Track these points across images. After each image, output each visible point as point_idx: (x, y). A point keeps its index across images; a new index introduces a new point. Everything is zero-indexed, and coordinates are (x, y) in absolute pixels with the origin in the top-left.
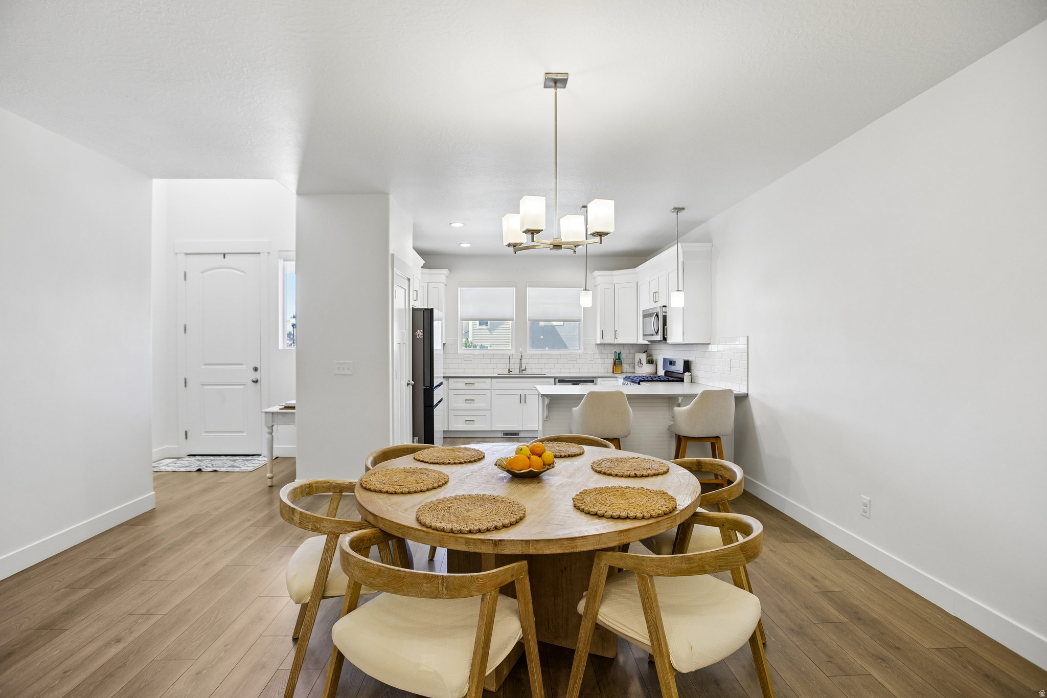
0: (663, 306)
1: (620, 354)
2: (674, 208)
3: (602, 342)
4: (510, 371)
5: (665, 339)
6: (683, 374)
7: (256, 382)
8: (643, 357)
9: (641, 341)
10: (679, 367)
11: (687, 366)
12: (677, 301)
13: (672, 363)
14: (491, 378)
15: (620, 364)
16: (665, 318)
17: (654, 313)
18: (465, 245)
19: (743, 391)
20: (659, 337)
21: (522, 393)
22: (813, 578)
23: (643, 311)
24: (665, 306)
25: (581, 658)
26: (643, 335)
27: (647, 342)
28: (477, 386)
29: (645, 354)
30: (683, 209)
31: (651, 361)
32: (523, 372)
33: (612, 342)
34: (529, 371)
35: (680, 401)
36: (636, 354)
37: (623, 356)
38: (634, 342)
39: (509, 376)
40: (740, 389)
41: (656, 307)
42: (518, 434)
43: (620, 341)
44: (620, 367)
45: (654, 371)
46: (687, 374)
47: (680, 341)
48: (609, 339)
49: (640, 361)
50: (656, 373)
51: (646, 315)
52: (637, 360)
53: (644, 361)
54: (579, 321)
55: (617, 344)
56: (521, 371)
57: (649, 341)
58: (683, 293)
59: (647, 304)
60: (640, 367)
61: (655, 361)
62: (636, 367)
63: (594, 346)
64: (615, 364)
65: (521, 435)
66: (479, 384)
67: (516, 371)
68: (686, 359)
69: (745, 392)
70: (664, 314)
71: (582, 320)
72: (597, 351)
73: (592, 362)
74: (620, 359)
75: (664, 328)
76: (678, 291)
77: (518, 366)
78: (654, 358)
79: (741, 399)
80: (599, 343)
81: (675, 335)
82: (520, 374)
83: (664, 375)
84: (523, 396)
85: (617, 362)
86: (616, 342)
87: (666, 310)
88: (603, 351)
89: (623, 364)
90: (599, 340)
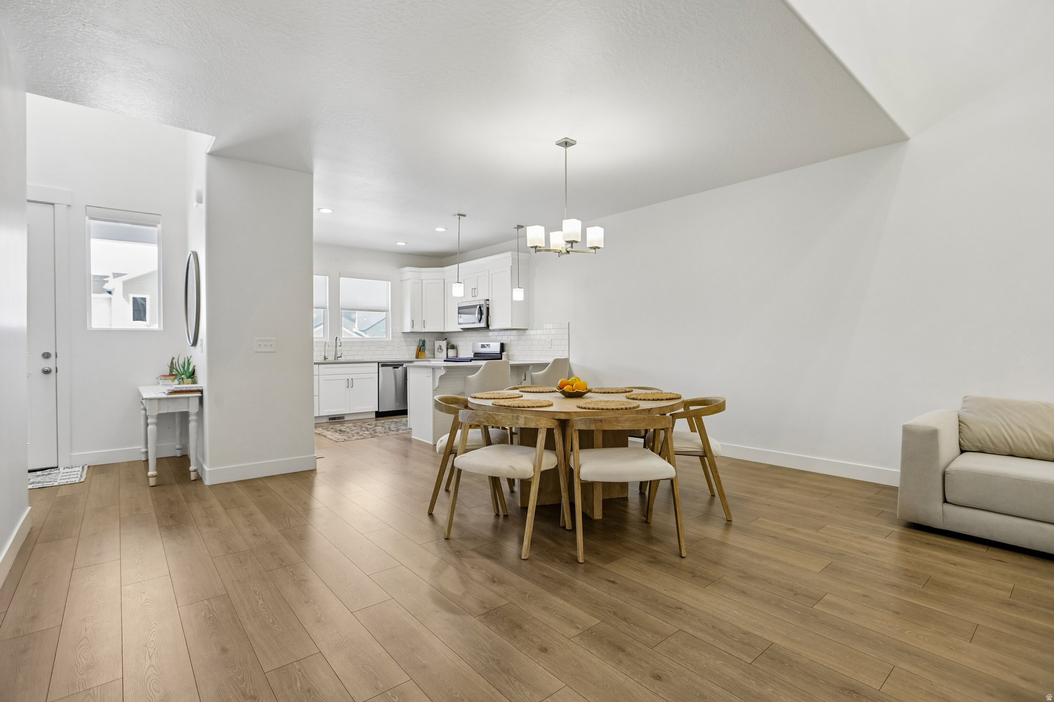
0: (489, 300)
1: (424, 342)
3: (412, 331)
4: (325, 358)
5: (488, 326)
6: (500, 354)
7: (47, 372)
8: (444, 344)
9: (452, 328)
10: (492, 349)
11: (502, 348)
12: (518, 295)
13: (485, 346)
14: (319, 363)
15: (424, 350)
16: (488, 309)
17: (477, 305)
20: (479, 325)
21: (350, 377)
23: (459, 304)
24: (491, 299)
26: (457, 324)
27: (457, 330)
29: (446, 341)
30: (523, 226)
31: (451, 347)
32: (338, 359)
33: (420, 330)
34: (345, 359)
36: (435, 342)
37: (426, 344)
39: (325, 362)
41: (480, 301)
42: (343, 418)
43: (429, 328)
44: (423, 354)
45: (455, 355)
46: (504, 353)
47: (508, 326)
48: (417, 329)
49: (440, 348)
50: (457, 357)
51: (463, 307)
52: (437, 346)
53: (444, 347)
54: (386, 311)
55: (424, 332)
56: (336, 357)
57: (462, 329)
58: (522, 290)
60: (440, 352)
61: (457, 347)
62: (436, 353)
63: (401, 335)
64: (419, 351)
65: (347, 418)
67: (331, 358)
68: (502, 342)
70: (487, 306)
71: (390, 311)
72: (404, 339)
73: (399, 349)
74: (424, 346)
75: (487, 317)
77: (333, 353)
78: (455, 344)
80: (408, 331)
81: (498, 322)
82: (336, 361)
83: (473, 356)
84: (350, 380)
85: (421, 349)
86: (424, 330)
87: (490, 302)
88: (409, 339)
89: (426, 351)
90: (408, 329)
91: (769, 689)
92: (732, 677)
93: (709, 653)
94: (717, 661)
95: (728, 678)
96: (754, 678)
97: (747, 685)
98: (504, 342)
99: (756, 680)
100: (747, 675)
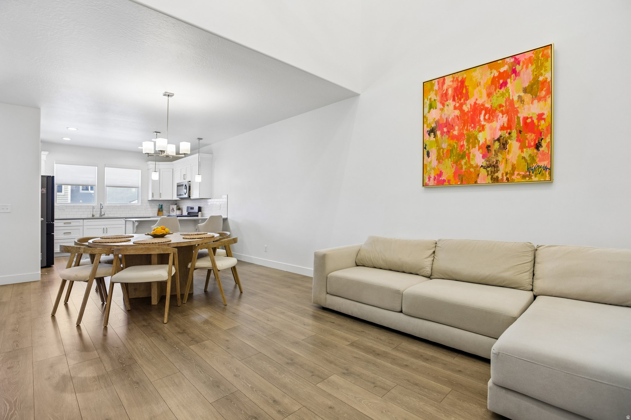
0: (189, 181)
1: (162, 205)
2: (198, 138)
3: (153, 199)
4: (93, 216)
5: (189, 197)
6: (198, 213)
8: (175, 207)
9: (175, 198)
10: (196, 210)
11: (200, 209)
12: (198, 179)
13: (192, 208)
14: (83, 219)
15: (162, 211)
16: (190, 187)
17: (183, 184)
18: (67, 139)
19: (226, 217)
20: (186, 196)
21: (105, 227)
22: (251, 271)
23: (177, 183)
24: (190, 181)
25: (190, 280)
26: (177, 195)
27: (179, 199)
28: (72, 224)
29: (176, 205)
30: (202, 139)
31: (179, 209)
32: (102, 216)
33: (158, 199)
34: (106, 216)
35: (200, 221)
36: (170, 205)
37: (164, 207)
38: (171, 199)
39: (93, 218)
40: (224, 216)
41: (185, 182)
43: (163, 198)
44: (162, 212)
45: (181, 214)
46: (200, 213)
47: (198, 197)
48: (156, 198)
49: (173, 209)
50: (182, 215)
51: (179, 186)
52: (171, 209)
53: (175, 209)
54: (138, 187)
56: (101, 215)
58: (201, 176)
59: (178, 180)
60: (173, 212)
61: (181, 209)
62: (171, 212)
63: (147, 201)
64: (159, 211)
66: (74, 223)
67: (97, 215)
68: (199, 206)
69: (227, 217)
70: (189, 185)
71: (140, 187)
72: (148, 204)
73: (145, 210)
74: (162, 208)
75: (189, 191)
76: (198, 174)
77: (99, 213)
78: (181, 207)
79: (225, 220)
80: (150, 200)
81: (195, 194)
82: (101, 217)
83: (187, 214)
84: (105, 229)
85: (160, 210)
86: (160, 199)
87: (191, 183)
88: (153, 204)
89: (163, 211)
90: (150, 199)
91: (452, 418)
92: (430, 412)
93: (415, 398)
94: (421, 403)
95: (428, 413)
96: (443, 412)
97: (439, 417)
98: (201, 206)
99: (445, 413)
100: (439, 411)
